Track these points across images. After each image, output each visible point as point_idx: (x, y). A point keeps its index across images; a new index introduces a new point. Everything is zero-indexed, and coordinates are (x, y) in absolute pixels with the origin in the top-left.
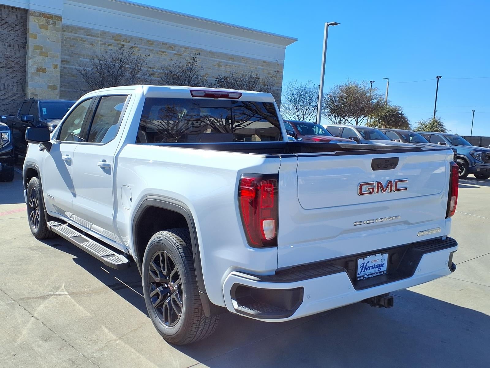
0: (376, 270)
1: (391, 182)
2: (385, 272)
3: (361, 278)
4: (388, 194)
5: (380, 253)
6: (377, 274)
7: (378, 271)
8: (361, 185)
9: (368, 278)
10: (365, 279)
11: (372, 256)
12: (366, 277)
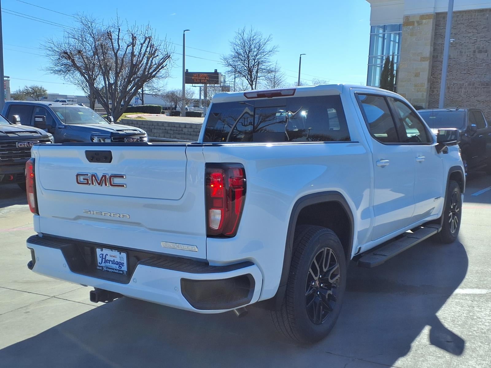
0: (116, 267)
1: (105, 176)
2: (125, 273)
3: (100, 268)
4: (106, 189)
5: (116, 250)
6: (116, 271)
7: (118, 269)
8: (78, 175)
9: (107, 271)
10: (104, 271)
11: (108, 249)
12: (105, 269)
